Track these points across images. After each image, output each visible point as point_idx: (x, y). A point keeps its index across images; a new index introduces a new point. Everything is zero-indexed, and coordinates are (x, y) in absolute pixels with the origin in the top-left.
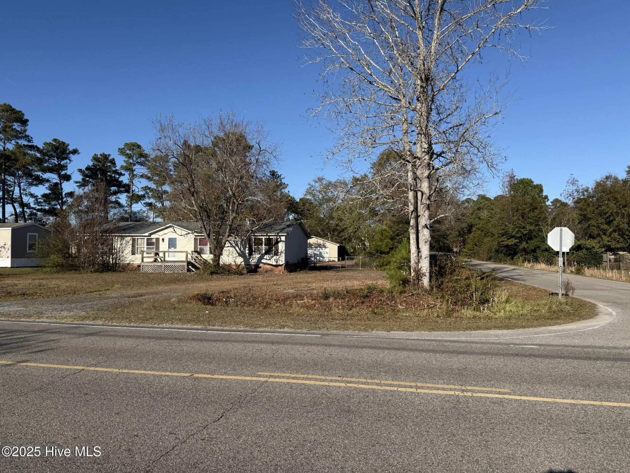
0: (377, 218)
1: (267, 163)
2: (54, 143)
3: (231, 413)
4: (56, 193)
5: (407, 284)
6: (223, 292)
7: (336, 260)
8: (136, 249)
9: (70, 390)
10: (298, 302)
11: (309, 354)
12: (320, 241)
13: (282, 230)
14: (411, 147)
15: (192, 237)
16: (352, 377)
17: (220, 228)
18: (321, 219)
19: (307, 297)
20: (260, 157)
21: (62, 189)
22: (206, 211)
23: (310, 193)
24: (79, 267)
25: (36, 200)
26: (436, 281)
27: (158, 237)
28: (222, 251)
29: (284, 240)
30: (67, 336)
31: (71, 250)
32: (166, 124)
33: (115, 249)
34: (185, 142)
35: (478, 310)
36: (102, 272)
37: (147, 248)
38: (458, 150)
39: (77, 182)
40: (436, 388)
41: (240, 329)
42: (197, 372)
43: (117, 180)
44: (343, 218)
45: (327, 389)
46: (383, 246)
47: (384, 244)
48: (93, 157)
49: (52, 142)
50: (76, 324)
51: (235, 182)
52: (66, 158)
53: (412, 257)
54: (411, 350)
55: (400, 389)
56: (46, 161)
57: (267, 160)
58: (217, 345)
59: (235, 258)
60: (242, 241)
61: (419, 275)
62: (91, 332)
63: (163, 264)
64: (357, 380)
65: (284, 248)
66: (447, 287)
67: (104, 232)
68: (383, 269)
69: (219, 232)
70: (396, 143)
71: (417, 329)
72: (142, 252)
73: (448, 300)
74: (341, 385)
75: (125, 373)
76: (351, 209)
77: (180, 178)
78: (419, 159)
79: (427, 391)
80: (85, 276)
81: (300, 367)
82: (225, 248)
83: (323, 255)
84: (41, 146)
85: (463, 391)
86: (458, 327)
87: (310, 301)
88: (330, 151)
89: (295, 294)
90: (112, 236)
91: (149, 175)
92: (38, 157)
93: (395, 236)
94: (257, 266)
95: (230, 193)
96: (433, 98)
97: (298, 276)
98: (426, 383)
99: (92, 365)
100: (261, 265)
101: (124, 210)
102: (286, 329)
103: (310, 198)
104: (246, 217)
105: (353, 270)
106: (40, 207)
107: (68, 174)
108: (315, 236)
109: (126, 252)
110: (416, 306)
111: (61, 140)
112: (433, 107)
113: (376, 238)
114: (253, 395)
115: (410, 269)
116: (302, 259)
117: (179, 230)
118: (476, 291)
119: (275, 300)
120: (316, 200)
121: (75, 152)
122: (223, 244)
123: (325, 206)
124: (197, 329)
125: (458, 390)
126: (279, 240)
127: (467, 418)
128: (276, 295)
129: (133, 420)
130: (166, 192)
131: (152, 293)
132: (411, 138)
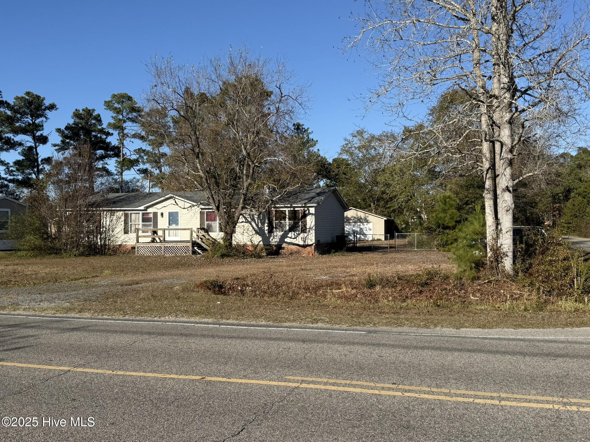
0: (438, 182)
1: (290, 112)
2: (27, 97)
3: (254, 425)
4: (31, 159)
5: (482, 267)
6: (237, 279)
7: (383, 238)
8: (130, 226)
9: (54, 395)
10: (333, 291)
11: (352, 356)
12: (361, 214)
13: (310, 200)
14: (485, 82)
15: (197, 210)
16: (411, 384)
17: (231, 199)
18: (362, 185)
19: (346, 285)
20: (281, 105)
21: (37, 154)
22: (215, 178)
23: (347, 151)
24: (61, 250)
25: (7, 168)
26: (522, 264)
27: (155, 210)
28: (234, 227)
29: (314, 212)
30: (48, 332)
31: (51, 229)
32: (163, 67)
33: (103, 227)
34: (187, 91)
35: (582, 301)
36: (89, 255)
37: (143, 225)
38: (551, 85)
39: (55, 145)
40: (526, 399)
41: (261, 323)
42: (210, 375)
43: (103, 141)
44: (391, 182)
45: (377, 399)
46: (447, 219)
47: (448, 215)
48: (74, 113)
49: (24, 96)
50: (59, 317)
51: (250, 138)
52: (41, 116)
53: (487, 231)
54: (491, 352)
55: (477, 401)
56: (18, 120)
57: (290, 109)
58: (233, 342)
59: (251, 237)
60: (260, 214)
61: (498, 255)
62: (77, 327)
63: (163, 245)
64: (419, 388)
65: (313, 223)
66: (538, 272)
67: (90, 205)
68: (447, 249)
69: (230, 203)
70: (465, 78)
71: (497, 325)
72: (137, 230)
73: (539, 289)
74: (396, 395)
75: (121, 375)
76: (401, 170)
77: (181, 135)
78: (497, 98)
79: (514, 404)
80: (68, 261)
81: (340, 370)
82: (238, 224)
83: (365, 232)
84: (11, 102)
85: (565, 404)
86: (554, 323)
87: (349, 290)
88: (374, 91)
89: (330, 281)
90: (99, 210)
91: (143, 134)
92: (8, 116)
93: (464, 205)
94: (279, 247)
95: (244, 153)
96: (514, 16)
97: (333, 259)
98: (513, 393)
99: (80, 366)
100: (284, 245)
101: (113, 179)
102: (320, 325)
103: (347, 157)
104: (264, 184)
105: (406, 252)
106: (12, 177)
107: (44, 135)
108: (354, 207)
109: (117, 230)
110: (495, 297)
111: (35, 93)
112: (514, 27)
113: (437, 208)
114: (281, 403)
115: (485, 247)
116: (337, 237)
117: (181, 202)
118: (577, 275)
119: (304, 288)
120: (354, 160)
121: (52, 107)
122: (236, 219)
123: (367, 168)
124: (208, 323)
125: (559, 403)
126: (307, 212)
127: (572, 439)
128: (305, 282)
129: (132, 431)
130: (164, 155)
131: (150, 281)
132: (485, 70)
